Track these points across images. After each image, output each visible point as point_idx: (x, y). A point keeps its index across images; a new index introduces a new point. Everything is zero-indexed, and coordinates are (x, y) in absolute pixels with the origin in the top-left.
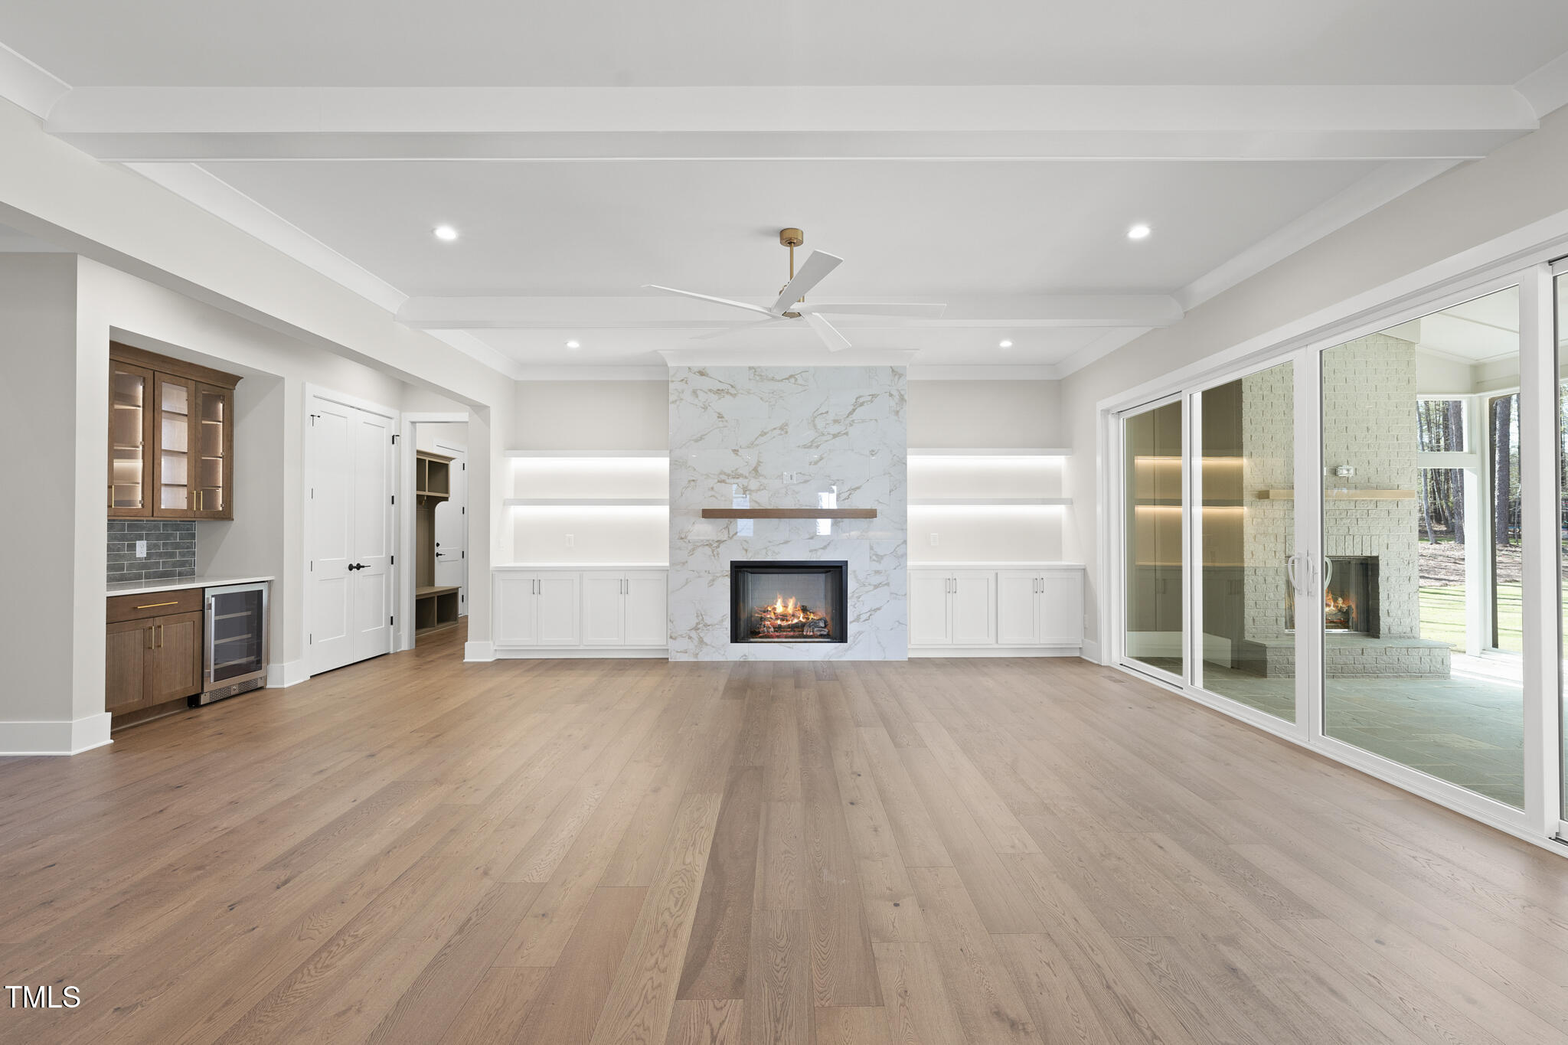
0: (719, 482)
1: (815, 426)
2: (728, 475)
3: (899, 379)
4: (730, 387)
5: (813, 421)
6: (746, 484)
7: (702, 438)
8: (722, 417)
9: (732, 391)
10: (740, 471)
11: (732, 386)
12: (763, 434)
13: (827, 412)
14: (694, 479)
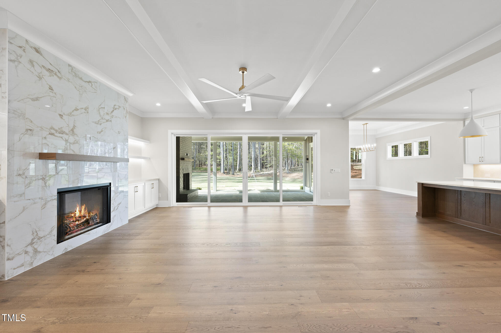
0: (50, 134)
1: (100, 113)
2: (56, 131)
3: (126, 103)
4: (57, 71)
5: (99, 110)
6: (67, 139)
7: (37, 99)
8: (52, 89)
9: (58, 74)
10: (64, 130)
11: (59, 71)
12: (77, 110)
13: (104, 108)
14: (31, 128)
